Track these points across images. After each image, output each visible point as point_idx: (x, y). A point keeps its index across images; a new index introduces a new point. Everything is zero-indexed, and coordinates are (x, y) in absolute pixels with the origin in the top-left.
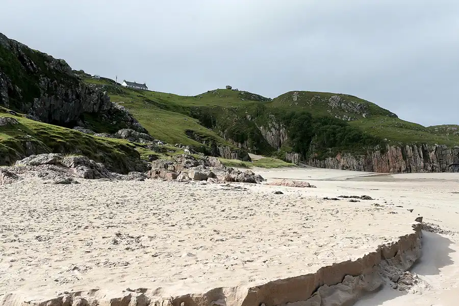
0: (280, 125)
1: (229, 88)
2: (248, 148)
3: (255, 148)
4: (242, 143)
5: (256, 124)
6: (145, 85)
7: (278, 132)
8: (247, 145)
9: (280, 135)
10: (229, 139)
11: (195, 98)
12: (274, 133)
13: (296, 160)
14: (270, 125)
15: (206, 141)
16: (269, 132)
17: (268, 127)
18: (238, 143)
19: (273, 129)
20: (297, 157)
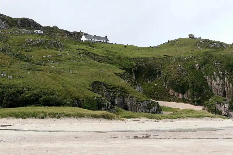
0: (224, 74)
1: (191, 36)
2: (189, 98)
3: (196, 99)
4: (183, 93)
5: (203, 73)
6: (106, 37)
7: (222, 81)
8: (188, 96)
9: (224, 84)
10: (170, 90)
11: (151, 49)
12: (218, 82)
13: (225, 110)
14: (215, 74)
15: (114, 92)
16: (213, 82)
17: (213, 76)
18: (179, 93)
19: (218, 79)
20: (227, 107)
